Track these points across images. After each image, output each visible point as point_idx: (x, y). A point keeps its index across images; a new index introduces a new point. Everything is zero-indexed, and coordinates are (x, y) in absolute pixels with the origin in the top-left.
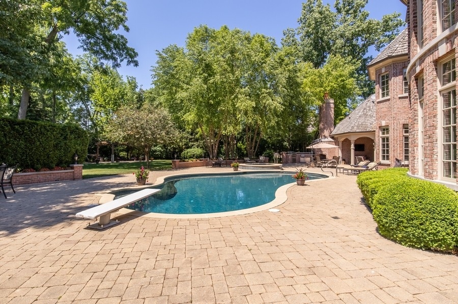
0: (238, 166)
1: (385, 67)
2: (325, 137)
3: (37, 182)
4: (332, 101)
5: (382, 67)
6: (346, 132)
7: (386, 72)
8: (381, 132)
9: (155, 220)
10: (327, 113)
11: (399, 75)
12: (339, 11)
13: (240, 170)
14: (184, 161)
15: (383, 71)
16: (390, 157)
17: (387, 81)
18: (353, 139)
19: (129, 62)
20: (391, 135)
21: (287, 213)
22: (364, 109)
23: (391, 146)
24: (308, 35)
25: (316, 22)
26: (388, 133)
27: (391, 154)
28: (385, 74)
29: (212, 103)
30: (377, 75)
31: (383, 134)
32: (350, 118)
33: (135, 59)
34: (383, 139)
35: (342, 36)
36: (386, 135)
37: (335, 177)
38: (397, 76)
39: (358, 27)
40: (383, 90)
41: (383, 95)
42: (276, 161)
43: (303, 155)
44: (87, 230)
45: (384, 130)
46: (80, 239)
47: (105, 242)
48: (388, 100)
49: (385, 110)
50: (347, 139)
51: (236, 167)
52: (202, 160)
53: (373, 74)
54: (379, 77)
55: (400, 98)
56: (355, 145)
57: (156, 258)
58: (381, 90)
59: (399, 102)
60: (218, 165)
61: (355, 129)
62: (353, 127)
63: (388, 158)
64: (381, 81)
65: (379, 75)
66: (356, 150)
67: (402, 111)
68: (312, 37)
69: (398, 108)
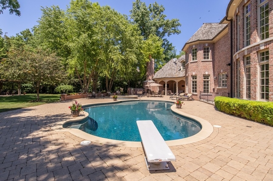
0: (117, 98)
1: (195, 45)
2: (150, 80)
4: (153, 60)
5: (193, 45)
6: (163, 77)
7: (195, 47)
8: (192, 78)
10: (151, 66)
11: (202, 50)
12: (151, 10)
13: (118, 100)
14: (70, 95)
15: (194, 47)
16: (197, 91)
17: (196, 53)
18: (166, 81)
19: (12, 11)
20: (198, 80)
22: (170, 66)
23: (198, 85)
24: (137, 21)
25: (143, 14)
26: (196, 79)
27: (198, 89)
28: (194, 48)
29: (94, 53)
31: (193, 79)
32: (163, 70)
33: (18, 9)
34: (193, 82)
35: (154, 25)
36: (195, 80)
38: (201, 50)
39: (162, 22)
40: (193, 56)
41: (193, 59)
45: (193, 77)
48: (197, 62)
49: (195, 67)
50: (162, 81)
51: (115, 98)
52: (80, 94)
55: (202, 61)
58: (192, 57)
59: (202, 63)
60: (93, 97)
61: (168, 76)
62: (166, 75)
63: (196, 91)
64: (192, 52)
65: (191, 49)
67: (203, 68)
68: (140, 22)
69: (201, 66)
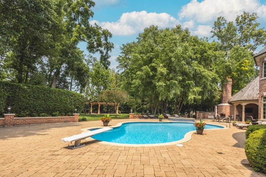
3: (54, 122)
8: (263, 100)
9: (105, 146)
10: (227, 87)
15: (265, 59)
18: (244, 104)
21: (187, 148)
30: (261, 62)
32: (242, 91)
37: (228, 128)
40: (265, 72)
42: (191, 117)
43: (210, 114)
44: (66, 149)
46: (60, 153)
47: (72, 156)
50: (240, 104)
53: (258, 62)
54: (262, 64)
56: (246, 109)
57: (96, 168)
61: (246, 98)
64: (263, 66)
65: (262, 62)
66: (245, 112)
